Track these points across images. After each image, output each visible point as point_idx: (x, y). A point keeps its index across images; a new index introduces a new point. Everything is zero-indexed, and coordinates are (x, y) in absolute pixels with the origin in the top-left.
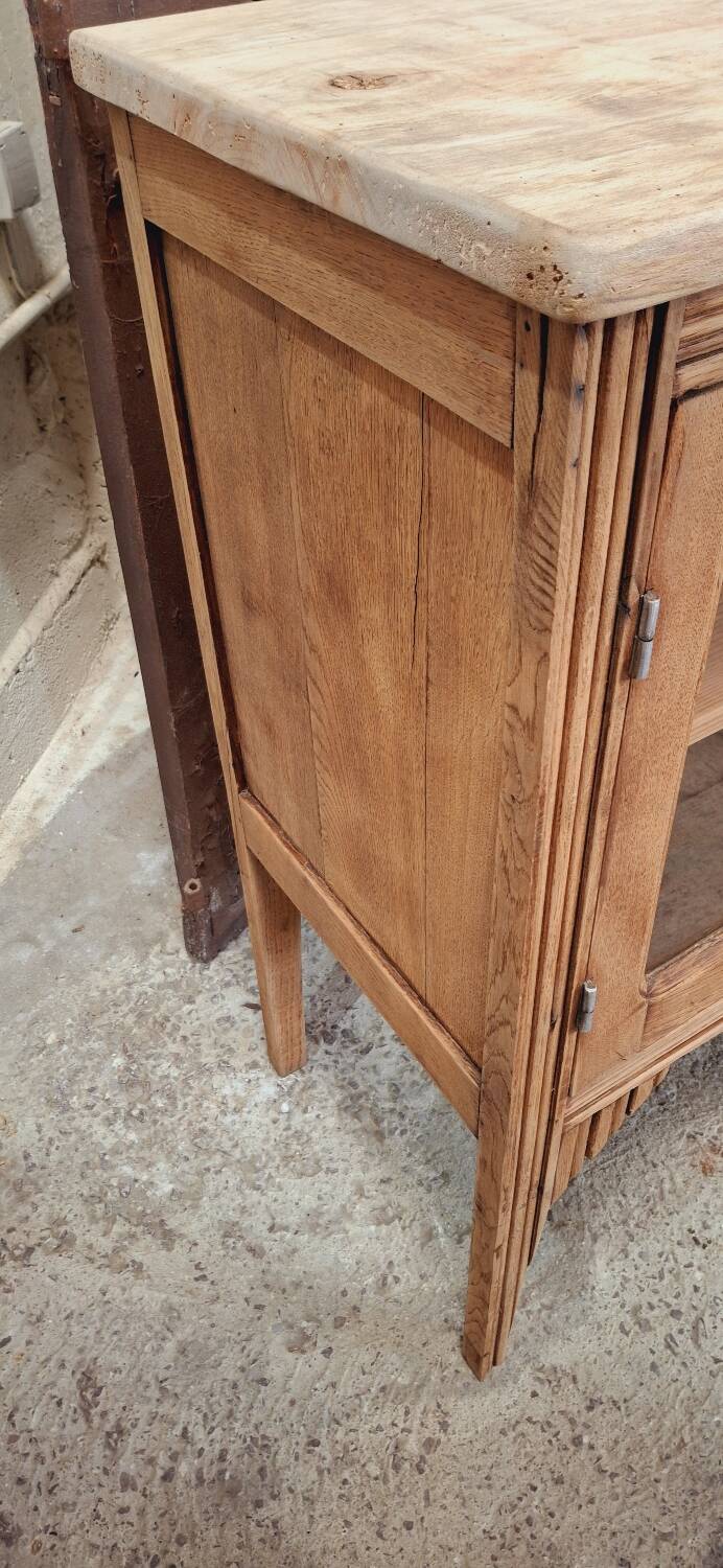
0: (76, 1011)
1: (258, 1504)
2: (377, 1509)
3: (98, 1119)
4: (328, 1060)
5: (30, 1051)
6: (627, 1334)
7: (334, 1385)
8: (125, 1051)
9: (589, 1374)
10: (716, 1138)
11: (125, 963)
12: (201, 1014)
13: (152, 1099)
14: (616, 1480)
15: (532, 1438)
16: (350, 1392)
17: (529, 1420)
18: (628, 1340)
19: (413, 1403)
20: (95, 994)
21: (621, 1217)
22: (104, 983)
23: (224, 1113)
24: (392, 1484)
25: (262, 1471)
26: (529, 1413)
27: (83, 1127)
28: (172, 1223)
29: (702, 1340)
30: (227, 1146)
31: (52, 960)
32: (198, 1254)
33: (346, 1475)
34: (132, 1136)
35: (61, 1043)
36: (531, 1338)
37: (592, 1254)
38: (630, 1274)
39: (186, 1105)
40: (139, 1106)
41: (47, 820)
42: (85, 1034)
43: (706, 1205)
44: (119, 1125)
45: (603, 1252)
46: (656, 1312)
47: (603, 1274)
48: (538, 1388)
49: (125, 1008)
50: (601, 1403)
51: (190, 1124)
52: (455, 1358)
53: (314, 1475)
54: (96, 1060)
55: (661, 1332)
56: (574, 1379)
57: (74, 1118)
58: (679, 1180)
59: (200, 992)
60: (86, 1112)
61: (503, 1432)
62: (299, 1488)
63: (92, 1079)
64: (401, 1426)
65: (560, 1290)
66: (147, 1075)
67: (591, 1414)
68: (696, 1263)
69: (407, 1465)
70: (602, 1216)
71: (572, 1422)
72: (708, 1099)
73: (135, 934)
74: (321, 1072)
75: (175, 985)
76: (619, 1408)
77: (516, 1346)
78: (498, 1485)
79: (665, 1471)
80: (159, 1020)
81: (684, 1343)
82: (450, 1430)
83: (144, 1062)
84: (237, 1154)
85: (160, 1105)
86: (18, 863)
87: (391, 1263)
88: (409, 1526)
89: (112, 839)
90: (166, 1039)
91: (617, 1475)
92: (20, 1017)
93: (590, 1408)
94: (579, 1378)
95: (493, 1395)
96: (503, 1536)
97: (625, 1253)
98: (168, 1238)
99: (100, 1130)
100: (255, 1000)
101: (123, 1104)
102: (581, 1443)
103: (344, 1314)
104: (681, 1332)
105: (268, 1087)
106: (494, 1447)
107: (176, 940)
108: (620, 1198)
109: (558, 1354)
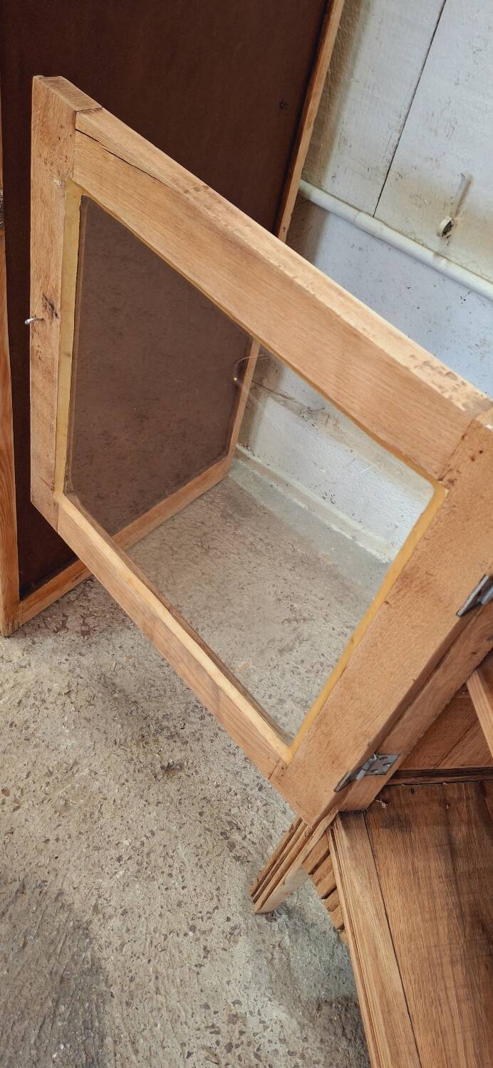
2: (216, 804)
6: (234, 1003)
7: (284, 812)
9: (223, 960)
14: (163, 937)
15: (207, 903)
16: (277, 819)
17: (217, 908)
18: (230, 1001)
19: (256, 849)
21: (307, 1056)
24: (223, 817)
26: (221, 910)
33: (239, 796)
36: (260, 938)
37: (292, 1017)
38: (267, 1034)
46: (237, 1034)
47: (276, 1012)
50: (204, 957)
53: (246, 781)
55: (224, 1028)
56: (225, 950)
61: (218, 889)
62: (243, 772)
64: (248, 836)
65: (279, 976)
67: (202, 947)
69: (228, 829)
70: (313, 1044)
71: (204, 933)
76: (196, 966)
77: (259, 926)
78: (195, 870)
79: (151, 970)
81: (209, 1040)
82: (234, 860)
88: (201, 814)
91: (165, 940)
93: (205, 948)
94: (224, 952)
95: (240, 895)
96: (172, 857)
97: (283, 1041)
102: (191, 930)
104: (218, 1043)
106: (214, 880)
109: (242, 948)
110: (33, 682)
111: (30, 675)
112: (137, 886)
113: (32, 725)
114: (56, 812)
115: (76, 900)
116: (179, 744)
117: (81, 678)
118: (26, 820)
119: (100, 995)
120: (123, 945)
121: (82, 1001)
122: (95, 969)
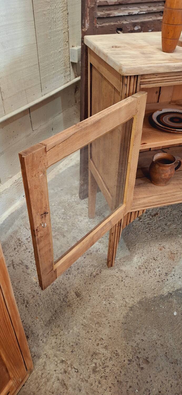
0: (58, 202)
1: (67, 274)
2: (86, 280)
4: (98, 219)
7: (84, 262)
8: (65, 209)
9: (128, 272)
10: (164, 246)
11: (69, 196)
12: (79, 207)
14: (127, 288)
15: (115, 278)
16: (87, 264)
17: (115, 276)
18: (136, 270)
19: (96, 268)
20: (62, 200)
21: (142, 252)
22: (64, 199)
23: (78, 222)
24: (89, 278)
25: (69, 270)
26: (115, 275)
27: (55, 218)
28: (65, 234)
29: (150, 273)
30: (78, 226)
31: (56, 193)
32: (68, 240)
33: (82, 274)
34: (62, 221)
36: (119, 265)
37: (135, 256)
38: (140, 261)
39: (72, 219)
40: (65, 217)
41: (61, 172)
42: (59, 205)
43: (158, 255)
44: (60, 219)
45: (136, 256)
46: (143, 267)
47: (135, 259)
48: (118, 272)
49: (66, 203)
50: (128, 277)
51: (72, 221)
52: (105, 264)
53: (77, 273)
54: (59, 209)
55: (143, 270)
56: (125, 272)
58: (155, 250)
59: (80, 204)
60: (56, 216)
61: (110, 276)
62: (74, 274)
64: (93, 270)
65: (127, 259)
66: (67, 213)
68: (153, 262)
69: (92, 276)
70: (139, 251)
71: (122, 278)
72: (165, 240)
73: (71, 193)
74: (97, 220)
75: (76, 202)
76: (131, 278)
78: (106, 283)
79: (136, 289)
80: (72, 206)
81: (146, 273)
82: (101, 273)
83: (67, 211)
84: (79, 228)
85: (68, 218)
86: (54, 177)
87: (99, 249)
88: (90, 284)
89: (71, 177)
90: (72, 209)
93: (126, 277)
95: (110, 270)
96: (105, 289)
97: (141, 257)
98: (64, 236)
99: (57, 219)
100: (88, 207)
101: (62, 216)
102: (123, 281)
103: (89, 253)
104: (146, 271)
105: (87, 220)
106: (108, 277)
107: (78, 195)
108: (143, 250)
109: (123, 268)
110: (53, 350)
111: (50, 352)
112: (116, 297)
113: (71, 344)
114: (100, 326)
115: (124, 313)
116: (69, 294)
117: (48, 333)
118: (105, 335)
119: (146, 300)
120: (132, 297)
121: (149, 304)
122: (140, 302)
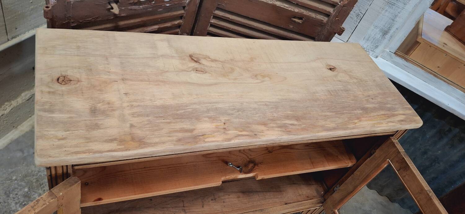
0: (23, 173)
3: (14, 202)
5: (7, 179)
8: (29, 188)
13: (29, 202)
20: (30, 171)
27: (10, 202)
31: (25, 159)
35: (16, 180)
40: (25, 202)
42: (22, 180)
44: (18, 205)
49: (35, 177)
54: (21, 187)
57: (9, 199)
60: (12, 199)
63: (18, 192)
66: (31, 196)
80: (41, 183)
83: (32, 192)
86: (29, 130)
90: (40, 189)
92: (10, 170)
99: (13, 204)
101: (22, 200)
